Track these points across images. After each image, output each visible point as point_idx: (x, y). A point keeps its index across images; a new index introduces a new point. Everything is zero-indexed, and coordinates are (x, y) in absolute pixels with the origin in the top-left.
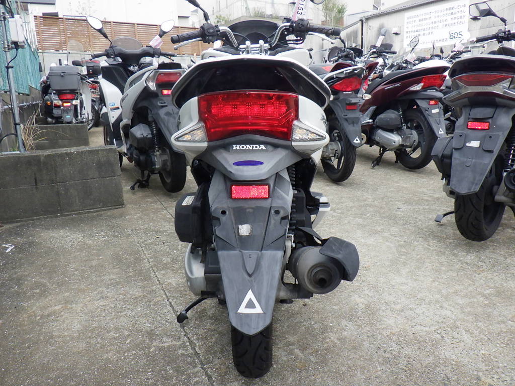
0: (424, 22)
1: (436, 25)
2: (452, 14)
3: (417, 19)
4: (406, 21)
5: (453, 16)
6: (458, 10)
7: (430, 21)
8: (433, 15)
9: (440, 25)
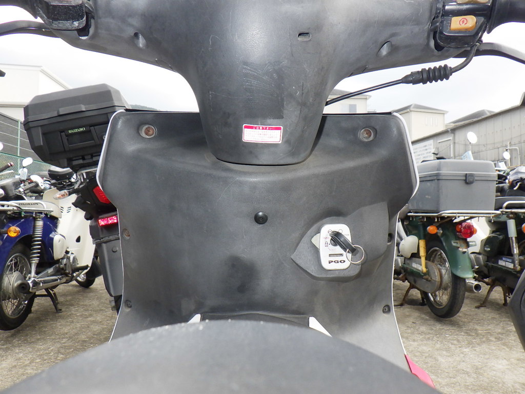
5: (427, 151)
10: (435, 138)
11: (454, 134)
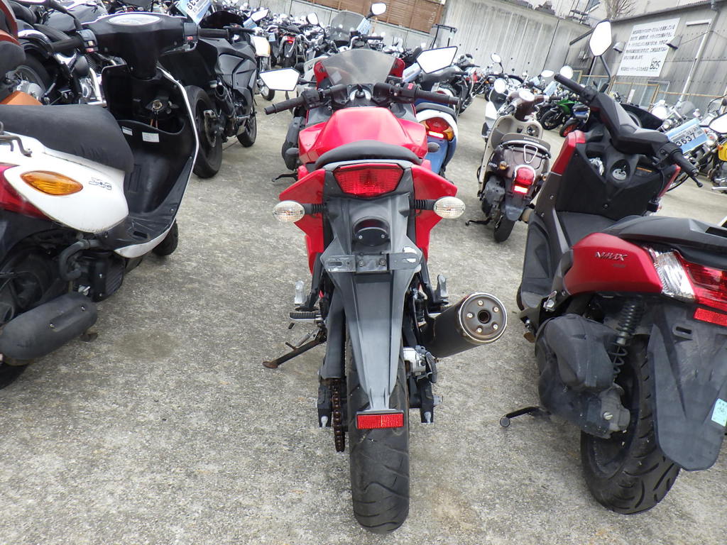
0: (642, 41)
1: (647, 47)
2: (663, 35)
3: (638, 35)
4: (632, 36)
5: (662, 39)
6: (668, 31)
7: (645, 41)
8: (650, 34)
9: (650, 47)
10: (685, 16)
11: (719, 13)
